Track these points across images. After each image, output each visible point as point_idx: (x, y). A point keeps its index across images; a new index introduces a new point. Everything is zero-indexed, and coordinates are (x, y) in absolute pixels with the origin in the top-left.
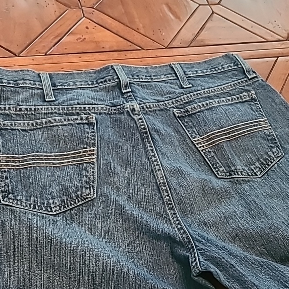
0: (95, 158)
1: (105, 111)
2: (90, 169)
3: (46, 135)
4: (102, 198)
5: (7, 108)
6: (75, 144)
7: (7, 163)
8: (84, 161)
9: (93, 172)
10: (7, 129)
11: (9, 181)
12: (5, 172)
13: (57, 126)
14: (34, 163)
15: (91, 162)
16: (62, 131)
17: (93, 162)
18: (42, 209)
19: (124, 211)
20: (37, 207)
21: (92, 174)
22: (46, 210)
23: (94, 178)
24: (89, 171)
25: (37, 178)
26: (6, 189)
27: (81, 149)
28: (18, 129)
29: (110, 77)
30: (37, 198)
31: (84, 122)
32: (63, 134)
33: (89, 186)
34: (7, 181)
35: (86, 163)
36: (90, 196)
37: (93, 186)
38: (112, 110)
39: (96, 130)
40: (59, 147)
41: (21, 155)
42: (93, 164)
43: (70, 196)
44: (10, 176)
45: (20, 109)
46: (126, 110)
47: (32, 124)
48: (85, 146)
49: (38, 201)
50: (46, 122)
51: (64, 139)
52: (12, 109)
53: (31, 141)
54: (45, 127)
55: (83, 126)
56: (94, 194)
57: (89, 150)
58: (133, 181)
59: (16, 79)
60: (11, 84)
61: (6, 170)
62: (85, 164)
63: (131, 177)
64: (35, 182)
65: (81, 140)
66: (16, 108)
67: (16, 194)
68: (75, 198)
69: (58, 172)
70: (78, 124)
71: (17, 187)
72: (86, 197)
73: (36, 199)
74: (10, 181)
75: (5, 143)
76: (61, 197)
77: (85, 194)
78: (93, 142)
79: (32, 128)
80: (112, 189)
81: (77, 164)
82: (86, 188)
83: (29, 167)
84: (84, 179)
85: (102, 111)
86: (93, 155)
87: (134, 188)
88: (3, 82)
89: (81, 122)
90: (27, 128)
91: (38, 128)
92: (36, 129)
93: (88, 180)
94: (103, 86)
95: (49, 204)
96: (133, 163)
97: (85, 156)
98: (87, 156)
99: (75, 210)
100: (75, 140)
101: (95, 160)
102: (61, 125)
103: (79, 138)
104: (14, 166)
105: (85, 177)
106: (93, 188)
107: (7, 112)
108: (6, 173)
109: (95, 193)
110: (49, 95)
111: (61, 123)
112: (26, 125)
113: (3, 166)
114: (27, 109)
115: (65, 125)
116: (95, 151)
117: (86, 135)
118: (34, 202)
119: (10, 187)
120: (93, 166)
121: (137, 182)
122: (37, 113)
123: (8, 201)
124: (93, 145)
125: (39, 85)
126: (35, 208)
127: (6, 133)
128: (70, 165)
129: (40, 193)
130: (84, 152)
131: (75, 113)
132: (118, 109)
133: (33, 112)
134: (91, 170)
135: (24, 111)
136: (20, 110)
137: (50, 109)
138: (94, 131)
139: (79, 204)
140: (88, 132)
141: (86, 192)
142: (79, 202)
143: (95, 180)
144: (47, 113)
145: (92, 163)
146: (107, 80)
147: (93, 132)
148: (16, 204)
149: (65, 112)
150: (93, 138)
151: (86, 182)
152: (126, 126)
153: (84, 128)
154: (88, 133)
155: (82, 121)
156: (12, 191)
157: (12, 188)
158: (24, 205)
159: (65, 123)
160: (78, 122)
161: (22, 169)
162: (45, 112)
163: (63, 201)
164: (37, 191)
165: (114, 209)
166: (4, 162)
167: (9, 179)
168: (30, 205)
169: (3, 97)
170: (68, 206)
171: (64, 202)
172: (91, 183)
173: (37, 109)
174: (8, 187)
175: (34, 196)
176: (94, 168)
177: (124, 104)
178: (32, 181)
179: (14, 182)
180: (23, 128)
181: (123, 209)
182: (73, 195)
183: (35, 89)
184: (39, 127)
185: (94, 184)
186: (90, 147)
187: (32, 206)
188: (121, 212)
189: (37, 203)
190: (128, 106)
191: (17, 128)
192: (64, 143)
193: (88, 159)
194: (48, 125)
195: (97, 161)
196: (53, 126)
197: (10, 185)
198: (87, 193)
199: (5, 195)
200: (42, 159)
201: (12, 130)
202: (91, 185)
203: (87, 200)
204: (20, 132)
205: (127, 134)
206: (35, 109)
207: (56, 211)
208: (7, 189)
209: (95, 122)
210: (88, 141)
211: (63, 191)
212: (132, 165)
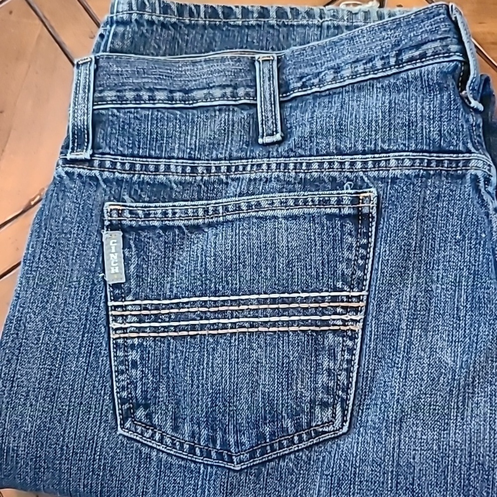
0: (359, 321)
1: (407, 172)
2: (343, 350)
3: (245, 238)
4: (366, 433)
5: (162, 168)
6: (314, 273)
7: (139, 322)
8: (329, 326)
9: (349, 362)
10: (155, 227)
11: (139, 372)
12: (133, 346)
13: (275, 217)
14: (202, 327)
15: (346, 331)
16: (285, 234)
17: (352, 331)
18: (209, 456)
19: (419, 485)
20: (198, 451)
21: (345, 366)
22: (219, 458)
23: (349, 377)
24: (339, 357)
25: (203, 368)
26: (131, 394)
27: (327, 291)
28: (179, 227)
29: (437, 44)
30: (199, 425)
31: (346, 211)
32: (288, 242)
33: (335, 399)
34: (134, 372)
35: (334, 331)
36: (331, 428)
37: (344, 401)
38: (429, 162)
39: (372, 240)
40: (271, 277)
41: (176, 297)
42: (353, 338)
43: (282, 425)
44: (142, 358)
45: (194, 169)
46: (473, 172)
47: (216, 211)
48: (339, 285)
49: (200, 435)
50: (249, 207)
51: (288, 256)
52: (173, 168)
53: (206, 256)
54: (244, 218)
55: (342, 226)
56: (344, 421)
57: (347, 297)
58: (462, 383)
59: (192, 85)
60: (176, 101)
61: (136, 341)
62: (331, 336)
63: (461, 367)
64: (198, 380)
65: (332, 264)
66: (184, 168)
67: (152, 408)
68: (291, 430)
69: (260, 347)
70: (330, 217)
71: (156, 389)
72: (321, 430)
73: (195, 427)
74: (142, 371)
75: (145, 266)
76: (258, 428)
77: (319, 423)
78: (360, 273)
79: (215, 220)
80: (398, 402)
81: (313, 331)
82: (324, 405)
83: (191, 336)
84: (323, 379)
85: (398, 172)
86: (356, 310)
87: (463, 405)
88: (158, 98)
89: (336, 211)
90: (201, 221)
91: (227, 221)
92: (222, 224)
93: (331, 384)
94: (412, 72)
95: (225, 444)
96: (471, 325)
97: (335, 313)
98: (339, 314)
99: (291, 459)
100: (315, 262)
101: (358, 327)
102: (285, 218)
103: (325, 257)
104: (156, 330)
105: (326, 373)
106: (342, 407)
107: (161, 178)
108: (134, 352)
109: (346, 421)
110: (270, 122)
111: (285, 212)
112: (201, 212)
113: (131, 332)
114: (208, 169)
115: (295, 217)
116: (362, 301)
117: (346, 254)
118: (193, 435)
119: (139, 391)
120: (350, 343)
121: (474, 386)
122: (233, 180)
123: (133, 429)
124: (358, 283)
125: (247, 94)
126: (195, 454)
127: (149, 238)
128: (294, 332)
129: (207, 413)
130: (334, 299)
131: (326, 179)
132: (450, 161)
133: (223, 177)
134: (343, 356)
135: (203, 173)
136: (192, 172)
137: (264, 167)
138: (369, 243)
139: (302, 446)
140: (351, 244)
141: (322, 418)
142: (301, 440)
143: (351, 383)
144: (255, 179)
145: (349, 333)
146: (429, 53)
147: (366, 247)
148: (149, 438)
149: (302, 175)
150: (361, 262)
151: (327, 390)
152: (467, 215)
153: (343, 234)
154: (350, 248)
155: (340, 209)
156: (145, 398)
157: (145, 392)
158: (169, 441)
159: (296, 212)
160: (328, 211)
161: (174, 338)
162: (253, 176)
163: (261, 436)
164: (199, 407)
165: (392, 472)
166: (134, 322)
167: (140, 368)
168: (182, 445)
169: (157, 132)
170: (273, 450)
171: (265, 439)
172: (340, 393)
173: (233, 169)
174: (136, 388)
175: (192, 420)
176: (351, 351)
177: (469, 152)
178: (192, 377)
179: (150, 376)
180: (192, 222)
181: (419, 478)
182: (288, 424)
183: (236, 109)
184: (230, 218)
185: (347, 394)
186: (352, 289)
187: (186, 446)
188: (412, 484)
189: (199, 440)
190: (480, 164)
191: (176, 223)
192: (287, 265)
193: (340, 323)
194: (254, 214)
195: (363, 329)
196: (264, 218)
197: (139, 384)
198: (325, 420)
199: (129, 409)
200: (224, 314)
201: (165, 228)
202: (339, 397)
203: (323, 438)
204: (184, 233)
205: (464, 237)
206: (229, 168)
207: (241, 462)
208: (133, 394)
209: (374, 212)
210: (348, 272)
211: (265, 411)
212: (468, 331)
